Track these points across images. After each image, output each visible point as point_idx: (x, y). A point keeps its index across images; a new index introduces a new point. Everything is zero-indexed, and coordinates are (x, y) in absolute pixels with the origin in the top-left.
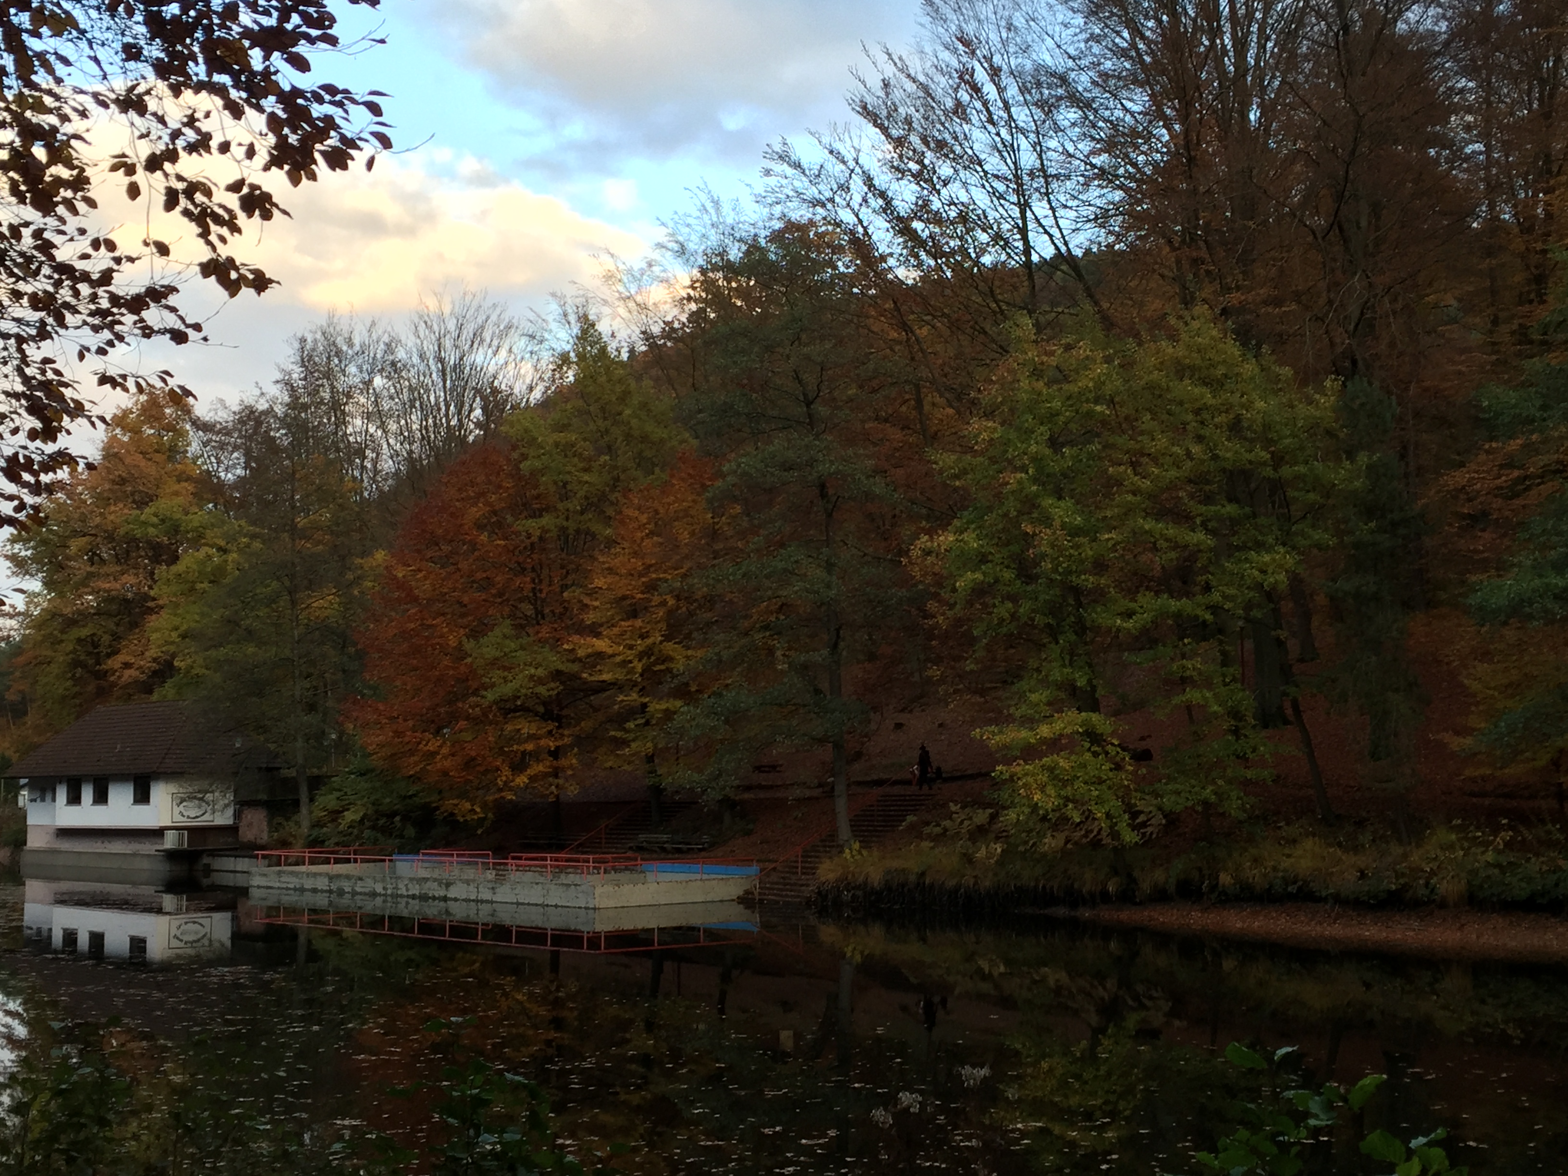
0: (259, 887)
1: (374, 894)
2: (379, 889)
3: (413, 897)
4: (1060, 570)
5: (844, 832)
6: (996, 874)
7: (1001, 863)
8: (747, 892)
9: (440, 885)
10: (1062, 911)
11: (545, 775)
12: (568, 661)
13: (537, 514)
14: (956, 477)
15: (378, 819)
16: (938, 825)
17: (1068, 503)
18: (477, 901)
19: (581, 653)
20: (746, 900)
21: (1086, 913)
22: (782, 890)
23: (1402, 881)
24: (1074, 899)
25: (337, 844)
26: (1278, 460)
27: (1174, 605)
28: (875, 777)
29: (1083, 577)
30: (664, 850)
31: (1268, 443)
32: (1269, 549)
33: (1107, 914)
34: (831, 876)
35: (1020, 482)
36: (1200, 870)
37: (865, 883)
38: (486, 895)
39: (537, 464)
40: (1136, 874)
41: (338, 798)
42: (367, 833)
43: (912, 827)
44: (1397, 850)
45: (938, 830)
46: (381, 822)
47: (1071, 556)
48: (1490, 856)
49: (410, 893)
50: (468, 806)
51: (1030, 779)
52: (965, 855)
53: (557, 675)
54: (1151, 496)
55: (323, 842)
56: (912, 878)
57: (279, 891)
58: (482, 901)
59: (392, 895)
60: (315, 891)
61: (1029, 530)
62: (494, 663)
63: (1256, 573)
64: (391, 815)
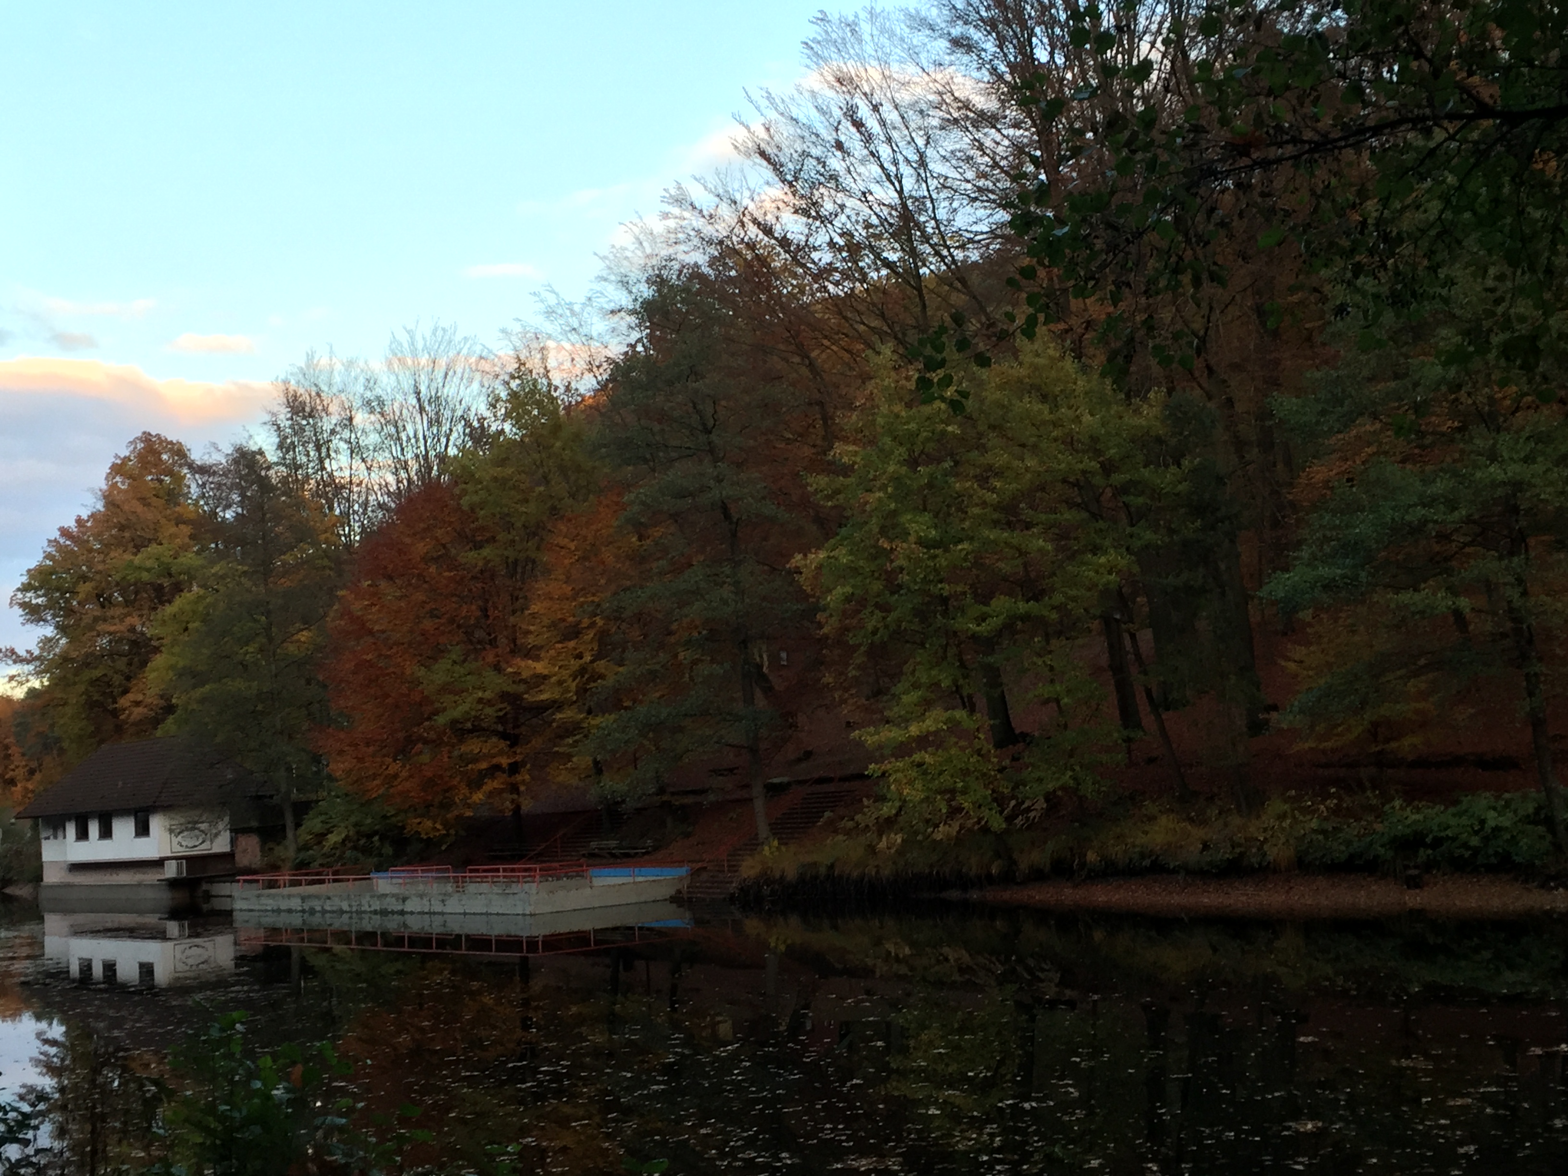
0: (241, 910)
1: (342, 912)
2: (346, 907)
3: (375, 912)
4: (918, 580)
5: (763, 830)
6: (895, 863)
7: (900, 853)
8: (679, 892)
9: (397, 900)
10: (954, 894)
11: (500, 792)
12: (514, 682)
13: (478, 546)
14: (829, 498)
15: (359, 840)
16: (853, 819)
17: (927, 517)
18: (430, 913)
19: (525, 675)
20: (677, 899)
21: (974, 895)
22: (710, 888)
23: (1238, 850)
24: (963, 882)
25: (322, 865)
26: (1108, 468)
27: (1022, 607)
28: (816, 775)
29: (940, 586)
30: (613, 856)
31: (1098, 453)
32: (1105, 553)
33: (993, 895)
34: (753, 873)
35: (880, 499)
37: (782, 877)
38: (437, 907)
39: (476, 499)
40: (1016, 856)
41: (322, 822)
42: (348, 853)
43: (829, 821)
44: (1236, 821)
45: (851, 824)
46: (362, 842)
47: (927, 567)
48: (1314, 824)
49: (372, 909)
50: (429, 823)
51: (899, 775)
52: (869, 846)
53: (504, 696)
54: (997, 507)
55: (309, 863)
56: (823, 871)
57: (257, 914)
58: (434, 913)
59: (357, 912)
60: (290, 911)
61: (886, 545)
62: (445, 689)
63: (1092, 574)
64: (369, 836)
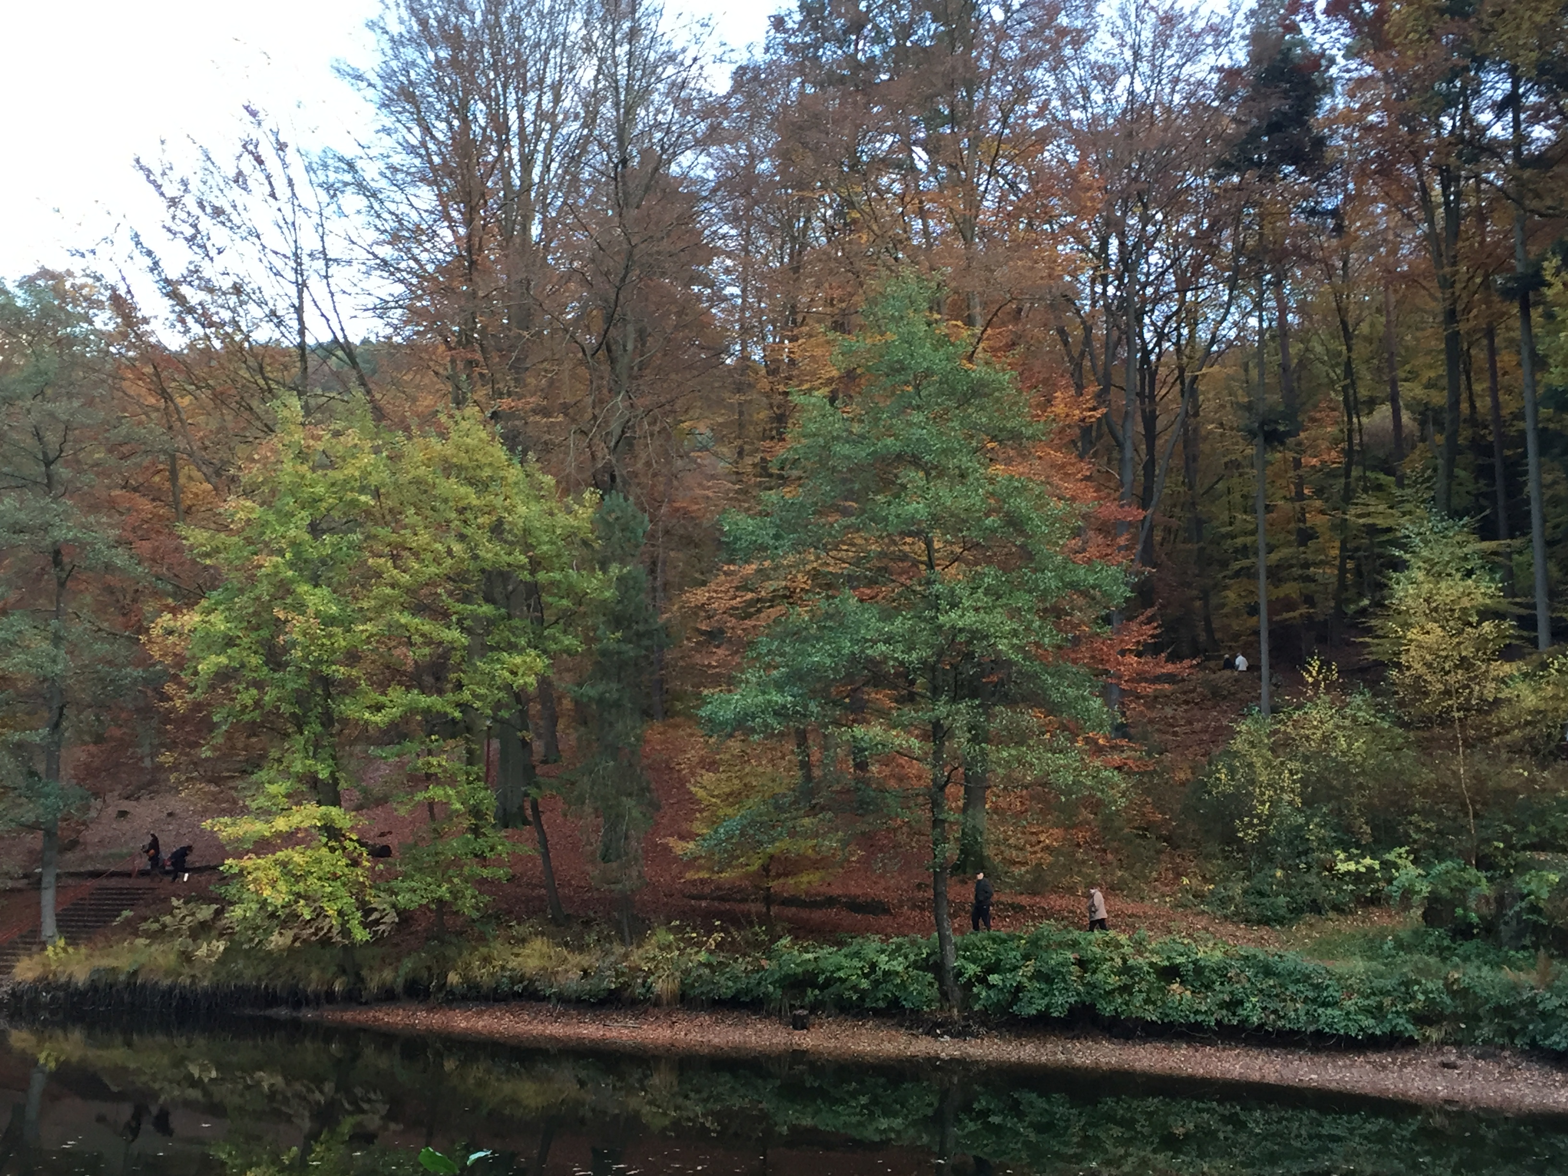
4: (311, 658)
5: (49, 927)
6: (215, 974)
7: (222, 961)
10: (284, 1012)
14: (207, 555)
16: (157, 921)
17: (325, 591)
21: (309, 1014)
23: (621, 980)
24: (298, 999)
26: (535, 564)
27: (425, 701)
28: (90, 868)
29: (334, 667)
31: (528, 547)
32: (521, 651)
33: (332, 1015)
34: (30, 976)
35: (276, 566)
36: (429, 969)
40: (364, 973)
43: (128, 921)
44: (619, 950)
45: (156, 926)
47: (323, 645)
48: (703, 957)
51: (260, 874)
52: (183, 953)
54: (408, 591)
56: (122, 978)
61: (282, 616)
63: (506, 674)
